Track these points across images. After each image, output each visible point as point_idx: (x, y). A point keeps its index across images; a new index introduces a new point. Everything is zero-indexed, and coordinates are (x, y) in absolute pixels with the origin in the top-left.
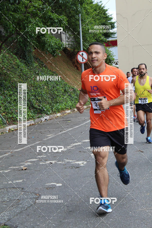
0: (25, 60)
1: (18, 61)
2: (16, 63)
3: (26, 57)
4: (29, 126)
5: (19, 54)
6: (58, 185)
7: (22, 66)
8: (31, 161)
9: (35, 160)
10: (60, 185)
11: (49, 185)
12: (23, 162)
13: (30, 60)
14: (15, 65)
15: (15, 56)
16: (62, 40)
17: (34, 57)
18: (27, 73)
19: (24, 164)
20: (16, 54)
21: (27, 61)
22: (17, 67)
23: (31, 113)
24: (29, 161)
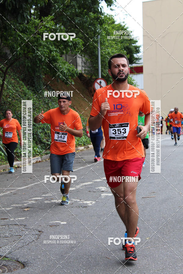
0: (33, 87)
1: (25, 88)
2: (23, 90)
3: (34, 83)
4: (36, 163)
5: (27, 79)
6: (62, 223)
7: (29, 94)
8: (35, 200)
9: (40, 198)
10: (65, 223)
11: (53, 223)
12: (27, 200)
13: (39, 88)
14: (21, 93)
15: (21, 82)
16: (78, 65)
17: (44, 84)
18: (35, 102)
19: (28, 202)
20: (23, 80)
21: (36, 88)
22: (24, 95)
23: (38, 149)
24: (33, 200)
